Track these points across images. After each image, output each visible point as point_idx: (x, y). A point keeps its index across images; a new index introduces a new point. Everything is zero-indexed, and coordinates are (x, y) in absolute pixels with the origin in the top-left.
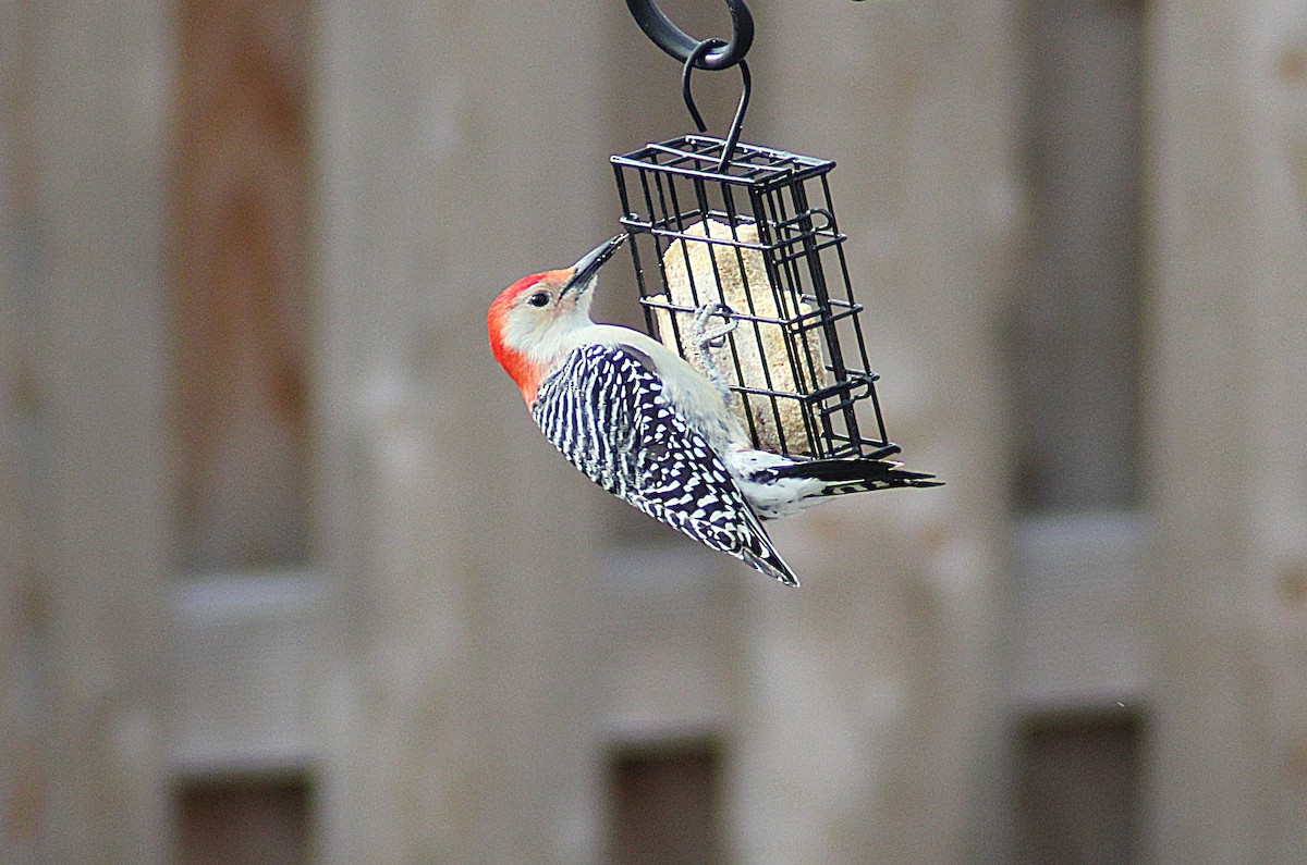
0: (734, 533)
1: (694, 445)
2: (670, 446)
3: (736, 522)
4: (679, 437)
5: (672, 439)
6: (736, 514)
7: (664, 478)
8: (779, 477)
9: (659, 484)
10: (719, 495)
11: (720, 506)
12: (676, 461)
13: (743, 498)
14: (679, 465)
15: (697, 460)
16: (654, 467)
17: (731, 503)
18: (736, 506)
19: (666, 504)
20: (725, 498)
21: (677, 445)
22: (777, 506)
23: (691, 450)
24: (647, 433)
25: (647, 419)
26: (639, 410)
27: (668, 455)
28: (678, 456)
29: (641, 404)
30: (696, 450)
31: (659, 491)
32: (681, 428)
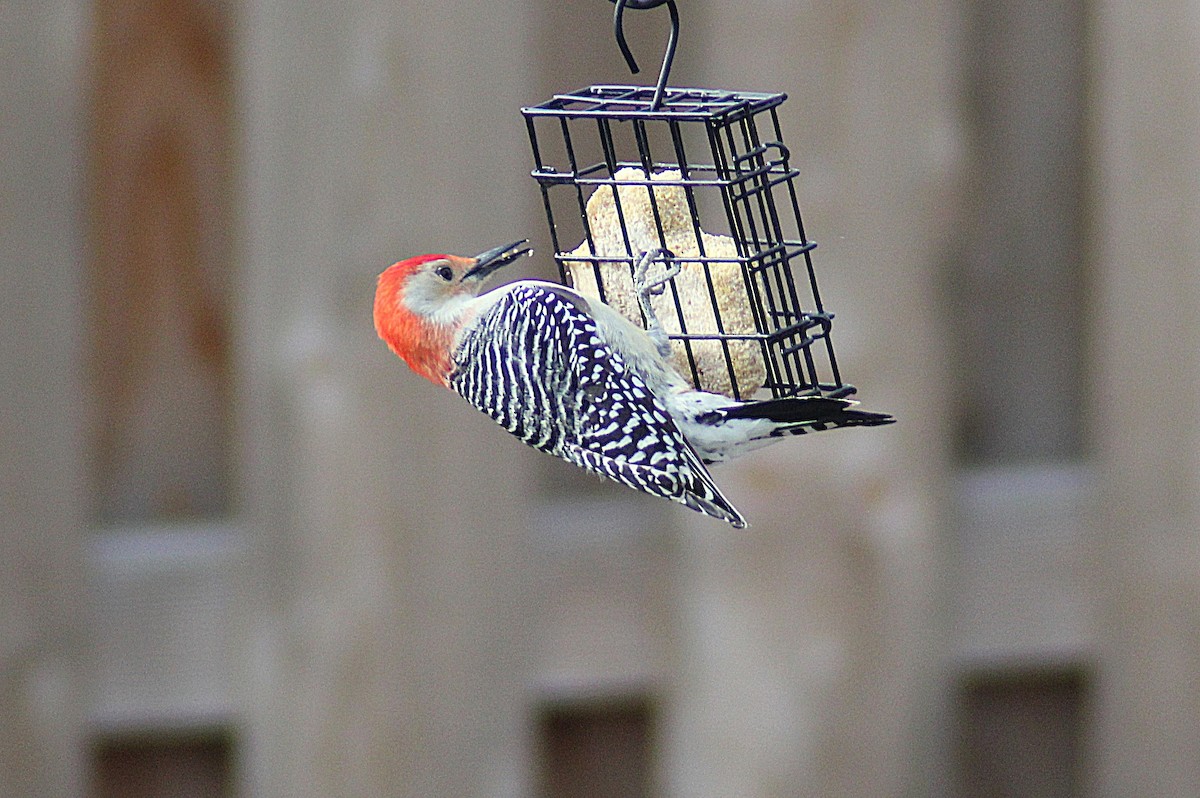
0: (676, 475)
1: (632, 385)
2: (608, 386)
3: (678, 463)
4: (617, 378)
5: (610, 379)
6: (678, 455)
7: (602, 421)
8: (727, 418)
9: (597, 426)
10: (660, 436)
11: (661, 447)
12: (614, 401)
13: (684, 439)
14: (617, 406)
15: (637, 401)
16: (592, 409)
17: (672, 444)
18: (678, 447)
19: (604, 449)
20: (666, 439)
21: (615, 386)
22: (723, 449)
23: (630, 391)
24: (583, 374)
25: (583, 359)
26: (574, 350)
27: (605, 396)
28: (617, 397)
29: (576, 345)
30: (635, 391)
31: (597, 435)
32: (619, 369)
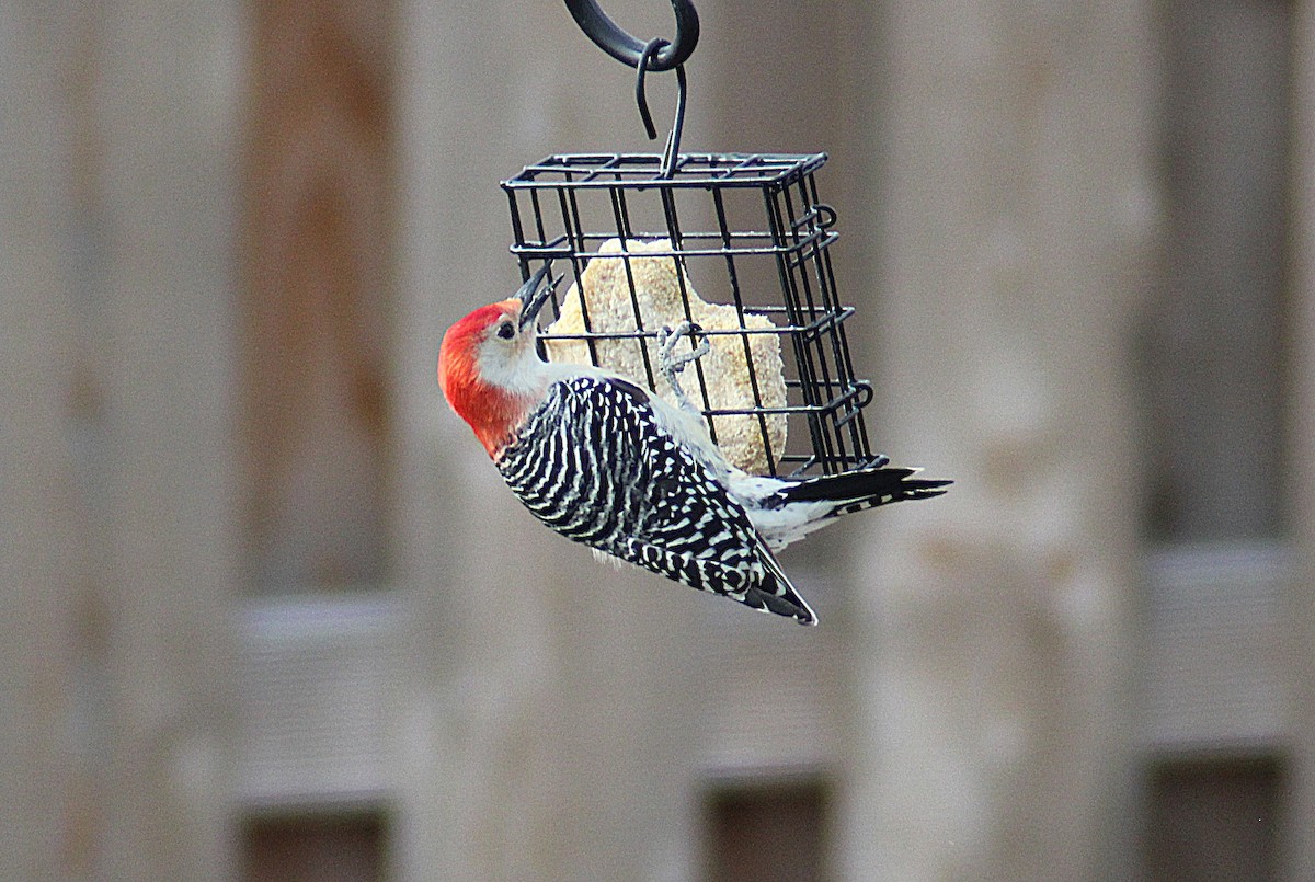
0: (747, 572)
1: (704, 479)
2: (681, 479)
3: (751, 559)
4: (689, 470)
5: (682, 472)
6: (751, 551)
7: (672, 515)
9: (667, 522)
10: (733, 531)
11: (734, 543)
12: (688, 496)
13: (757, 534)
14: (691, 500)
15: (710, 495)
16: (662, 504)
17: (746, 539)
18: (751, 543)
19: (668, 545)
20: (740, 534)
21: (687, 480)
23: (703, 484)
24: (655, 467)
25: (654, 452)
27: (679, 489)
28: (691, 491)
29: (646, 437)
30: (707, 484)
31: (664, 530)
32: (689, 462)
